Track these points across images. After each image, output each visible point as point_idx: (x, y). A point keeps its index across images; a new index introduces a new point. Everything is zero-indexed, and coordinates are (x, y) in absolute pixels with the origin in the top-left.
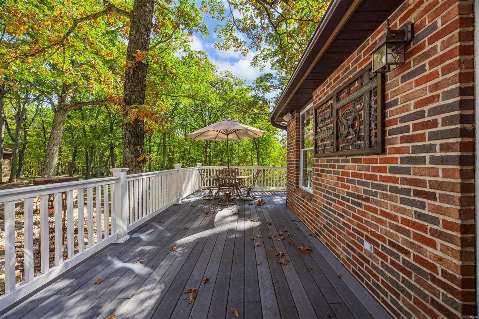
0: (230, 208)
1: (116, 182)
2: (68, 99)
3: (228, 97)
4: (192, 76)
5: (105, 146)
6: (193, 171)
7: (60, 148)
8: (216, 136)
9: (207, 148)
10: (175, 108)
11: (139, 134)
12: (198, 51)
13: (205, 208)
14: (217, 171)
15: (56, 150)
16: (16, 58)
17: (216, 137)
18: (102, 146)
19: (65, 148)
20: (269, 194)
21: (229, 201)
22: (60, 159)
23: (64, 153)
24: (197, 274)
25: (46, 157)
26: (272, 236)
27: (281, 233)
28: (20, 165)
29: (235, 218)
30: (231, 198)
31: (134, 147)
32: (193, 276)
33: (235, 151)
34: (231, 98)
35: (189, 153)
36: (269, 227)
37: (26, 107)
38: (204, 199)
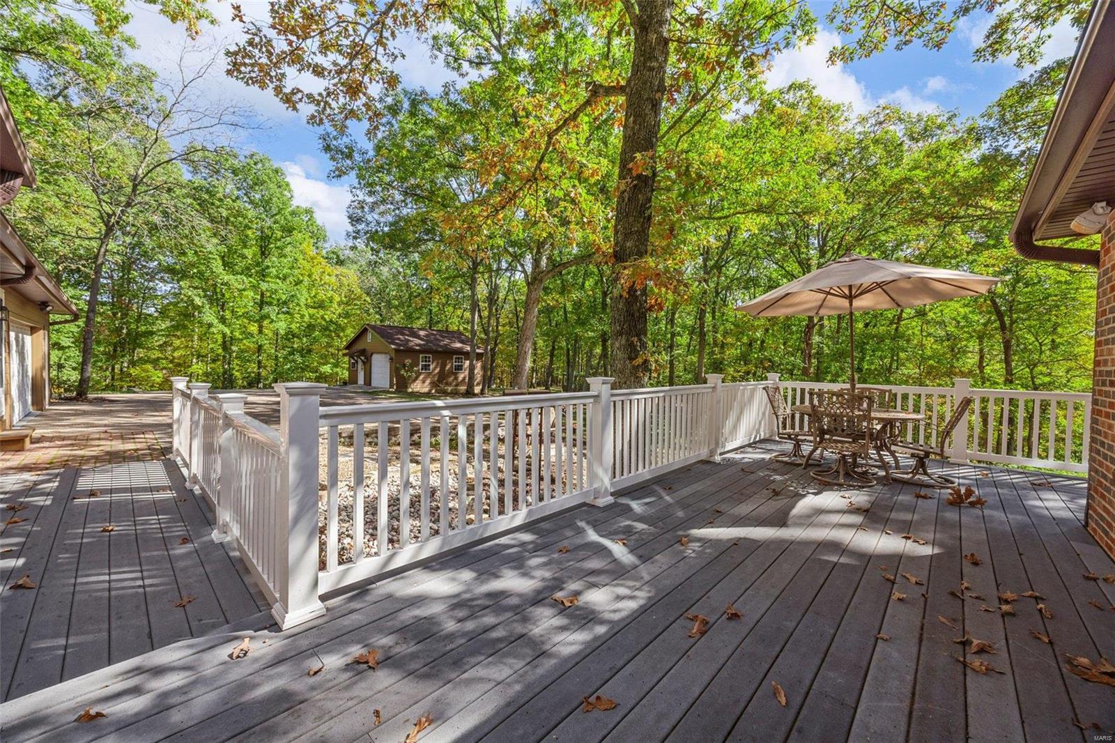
0: (847, 494)
1: (595, 402)
2: (544, 262)
3: (883, 183)
4: (767, 157)
5: (594, 338)
6: (753, 391)
7: (535, 344)
8: (819, 303)
9: (811, 335)
10: (727, 245)
11: (637, 314)
12: (787, 85)
13: (774, 481)
14: (811, 394)
15: (529, 345)
16: (487, 217)
17: (820, 307)
18: (590, 338)
19: (540, 343)
20: (1016, 479)
21: (847, 475)
22: (534, 361)
23: (539, 352)
24: (720, 598)
25: (517, 359)
26: (967, 594)
27: (1009, 595)
28: (492, 371)
29: (857, 519)
30: (859, 470)
31: (628, 340)
32: (708, 598)
33: (908, 341)
34: (891, 186)
35: (762, 348)
36: (968, 568)
37: (498, 282)
38: (777, 461)
